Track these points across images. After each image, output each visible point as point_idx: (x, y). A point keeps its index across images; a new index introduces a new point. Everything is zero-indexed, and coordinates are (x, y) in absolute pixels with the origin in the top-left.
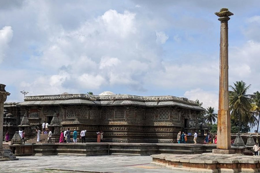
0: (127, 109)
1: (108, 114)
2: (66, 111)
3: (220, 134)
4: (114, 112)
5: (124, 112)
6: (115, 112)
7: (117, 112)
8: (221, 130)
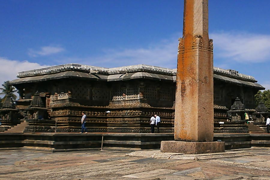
0: (141, 85)
1: (120, 94)
2: (58, 89)
3: (182, 100)
4: (126, 90)
5: (138, 89)
6: (128, 90)
7: (129, 90)
8: (183, 90)
